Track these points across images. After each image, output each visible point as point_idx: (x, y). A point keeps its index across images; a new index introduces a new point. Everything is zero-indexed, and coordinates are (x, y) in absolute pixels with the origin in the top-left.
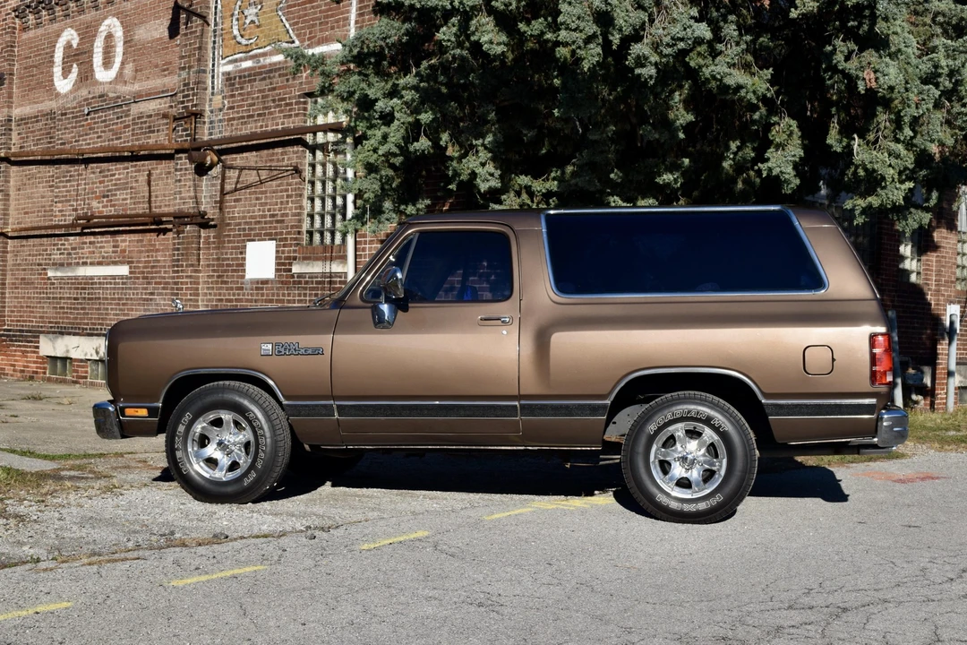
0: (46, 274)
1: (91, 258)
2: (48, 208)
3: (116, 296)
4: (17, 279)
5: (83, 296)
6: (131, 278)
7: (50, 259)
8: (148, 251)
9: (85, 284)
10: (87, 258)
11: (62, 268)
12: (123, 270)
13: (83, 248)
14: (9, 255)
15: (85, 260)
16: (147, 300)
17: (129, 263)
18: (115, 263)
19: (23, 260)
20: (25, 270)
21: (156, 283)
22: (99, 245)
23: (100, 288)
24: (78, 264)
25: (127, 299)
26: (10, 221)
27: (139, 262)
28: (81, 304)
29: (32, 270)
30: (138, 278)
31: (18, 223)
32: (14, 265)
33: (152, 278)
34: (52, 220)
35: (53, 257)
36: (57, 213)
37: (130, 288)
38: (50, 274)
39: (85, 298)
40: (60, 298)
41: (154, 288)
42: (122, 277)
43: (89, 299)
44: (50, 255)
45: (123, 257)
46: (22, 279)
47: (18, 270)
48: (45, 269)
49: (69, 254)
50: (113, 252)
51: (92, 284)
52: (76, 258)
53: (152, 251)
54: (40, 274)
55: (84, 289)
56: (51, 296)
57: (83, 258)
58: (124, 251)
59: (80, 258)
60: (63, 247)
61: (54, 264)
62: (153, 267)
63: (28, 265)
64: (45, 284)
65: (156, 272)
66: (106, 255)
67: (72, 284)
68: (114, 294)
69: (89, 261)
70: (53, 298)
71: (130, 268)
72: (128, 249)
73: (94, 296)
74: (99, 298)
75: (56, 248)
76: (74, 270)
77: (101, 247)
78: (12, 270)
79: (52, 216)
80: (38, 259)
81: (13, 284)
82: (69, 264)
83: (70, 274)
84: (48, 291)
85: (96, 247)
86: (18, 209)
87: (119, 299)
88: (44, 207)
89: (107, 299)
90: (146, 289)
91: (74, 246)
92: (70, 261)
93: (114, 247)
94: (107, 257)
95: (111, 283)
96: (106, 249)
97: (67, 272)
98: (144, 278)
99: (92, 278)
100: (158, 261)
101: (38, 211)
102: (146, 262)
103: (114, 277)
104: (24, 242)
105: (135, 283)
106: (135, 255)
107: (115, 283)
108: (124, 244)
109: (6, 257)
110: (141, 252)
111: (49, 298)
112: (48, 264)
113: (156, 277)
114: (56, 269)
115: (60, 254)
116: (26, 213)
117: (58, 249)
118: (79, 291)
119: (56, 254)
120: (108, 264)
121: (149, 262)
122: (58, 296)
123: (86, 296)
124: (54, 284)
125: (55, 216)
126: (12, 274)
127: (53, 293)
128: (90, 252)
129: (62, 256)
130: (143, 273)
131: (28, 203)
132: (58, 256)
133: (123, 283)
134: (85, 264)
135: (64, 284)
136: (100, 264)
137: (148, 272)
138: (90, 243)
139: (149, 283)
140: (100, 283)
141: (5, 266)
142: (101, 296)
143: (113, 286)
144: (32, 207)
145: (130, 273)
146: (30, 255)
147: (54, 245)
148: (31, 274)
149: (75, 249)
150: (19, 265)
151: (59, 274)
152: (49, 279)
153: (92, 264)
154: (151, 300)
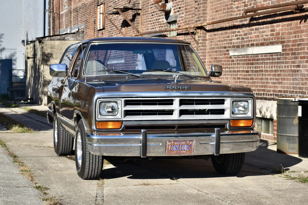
0: (229, 54)
1: (257, 40)
2: (229, 6)
3: (273, 69)
4: (212, 58)
5: (252, 69)
6: (283, 54)
7: (231, 43)
8: (295, 33)
9: (253, 60)
10: (254, 41)
11: (238, 49)
12: (278, 48)
13: (251, 34)
14: (207, 42)
15: (252, 42)
16: (295, 71)
17: (282, 42)
18: (272, 43)
19: (215, 45)
20: (216, 52)
21: (301, 58)
22: (261, 30)
23: (262, 63)
24: (248, 45)
25: (281, 71)
26: (208, 18)
27: (288, 41)
28: (250, 75)
29: (220, 51)
30: (288, 54)
31: (213, 19)
32: (210, 49)
33: (299, 54)
34: (232, 15)
35: (233, 41)
36: (235, 9)
37: (283, 63)
38: (231, 53)
39: (253, 71)
40: (238, 71)
41: (300, 62)
42: (277, 54)
43: (256, 71)
44: (231, 40)
45: (278, 38)
46: (216, 58)
47: (213, 52)
48: (228, 51)
49: (243, 39)
50: (272, 35)
51: (257, 60)
52: (247, 42)
53: (298, 32)
54: (225, 54)
55: (252, 64)
56: (232, 70)
57: (251, 41)
58: (278, 34)
59: (249, 41)
60: (239, 34)
61: (234, 47)
62: (299, 45)
63: (218, 48)
64: (228, 61)
65: (301, 49)
66: (266, 37)
67: (245, 60)
68: (272, 67)
69: (255, 43)
70: (234, 71)
71: (283, 46)
72: (281, 32)
73: (258, 69)
74: (262, 71)
75: (234, 35)
76: (246, 50)
77: (263, 32)
78: (209, 52)
79: (232, 11)
80: (224, 44)
81: (210, 62)
82: (243, 46)
83: (243, 54)
84: (230, 66)
85: (260, 32)
86: (212, 9)
87: (276, 71)
88: (227, 5)
89: (267, 71)
90: (294, 62)
91: (245, 33)
92: (243, 44)
93: (272, 31)
94: (267, 39)
95: (270, 59)
96: (266, 33)
97: (241, 52)
98: (292, 54)
99: (257, 55)
100: (303, 40)
101: (224, 9)
102: (294, 41)
103: (271, 54)
104: (216, 33)
105: (286, 58)
106: (285, 36)
107: (273, 59)
108: (278, 28)
109: (205, 43)
110: (290, 33)
111: (231, 71)
112: (230, 47)
113: (301, 53)
114: (235, 50)
115: (237, 39)
116: (217, 11)
117: (236, 36)
118: (249, 66)
119: (235, 40)
120: (268, 45)
121: (296, 41)
122: (236, 70)
123: (254, 69)
124: (233, 61)
125: (234, 12)
126: (210, 55)
127: (233, 68)
128: (256, 36)
129: (238, 41)
130: (292, 50)
131: (218, 4)
132: (236, 41)
133: (278, 59)
134: (252, 45)
135: (240, 61)
136: (262, 44)
137: (296, 49)
138: (256, 29)
139: (296, 58)
140: (262, 59)
141: (205, 49)
142: (263, 69)
143: (271, 61)
144: (220, 7)
145: (283, 50)
146: (219, 41)
147: (234, 33)
148: (220, 55)
149: (246, 34)
150: (213, 48)
151: (236, 54)
152: (230, 57)
153: (257, 45)
154: (298, 71)
